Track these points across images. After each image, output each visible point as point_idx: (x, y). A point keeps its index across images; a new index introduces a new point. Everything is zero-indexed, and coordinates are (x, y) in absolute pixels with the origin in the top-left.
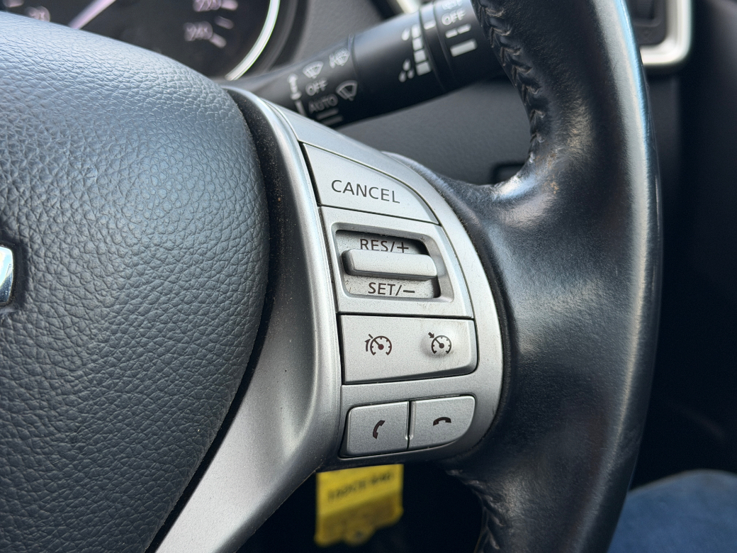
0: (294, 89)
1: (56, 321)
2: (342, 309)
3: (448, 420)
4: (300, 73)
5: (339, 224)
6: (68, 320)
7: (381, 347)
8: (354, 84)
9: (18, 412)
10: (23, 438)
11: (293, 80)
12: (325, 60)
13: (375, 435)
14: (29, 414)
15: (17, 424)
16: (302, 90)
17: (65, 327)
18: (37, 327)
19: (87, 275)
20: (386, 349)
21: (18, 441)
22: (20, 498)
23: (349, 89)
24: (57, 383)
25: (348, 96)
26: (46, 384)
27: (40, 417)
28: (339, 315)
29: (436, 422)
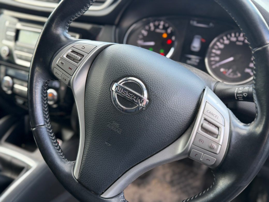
0: (236, 90)
1: (150, 113)
2: (198, 132)
3: (209, 160)
4: (239, 88)
5: (204, 118)
6: (152, 114)
7: (201, 142)
8: (247, 94)
9: (140, 123)
10: (140, 127)
11: (237, 89)
12: (244, 87)
13: (195, 156)
14: (142, 125)
15: (139, 125)
16: (237, 91)
17: (151, 114)
18: (147, 113)
19: (157, 109)
20: (202, 142)
21: (139, 128)
22: (137, 135)
23: (245, 95)
24: (147, 122)
25: (245, 96)
26: (145, 121)
27: (143, 126)
28: (197, 133)
29: (207, 160)
